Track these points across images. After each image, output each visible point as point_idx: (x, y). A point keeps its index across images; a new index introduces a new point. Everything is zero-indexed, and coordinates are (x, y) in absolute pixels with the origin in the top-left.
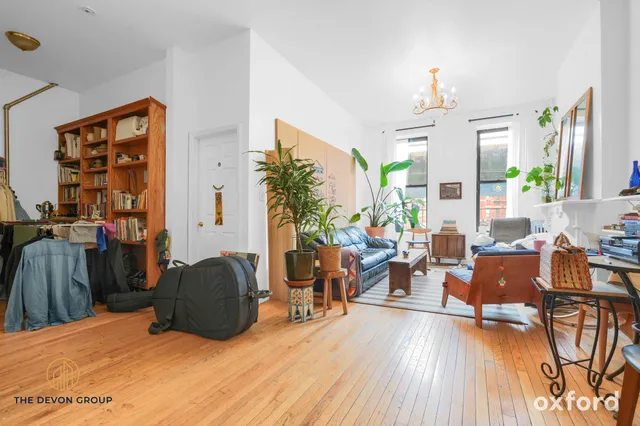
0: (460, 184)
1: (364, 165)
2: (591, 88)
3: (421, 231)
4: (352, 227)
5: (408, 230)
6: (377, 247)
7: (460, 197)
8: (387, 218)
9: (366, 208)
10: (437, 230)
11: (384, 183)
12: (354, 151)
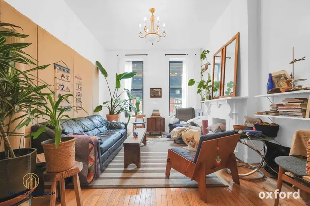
0: (161, 89)
1: (105, 73)
2: (239, 33)
3: (140, 116)
4: (96, 115)
5: (133, 116)
6: (114, 128)
7: (161, 96)
8: (120, 109)
9: (106, 102)
10: (149, 115)
11: (118, 86)
12: (98, 63)
